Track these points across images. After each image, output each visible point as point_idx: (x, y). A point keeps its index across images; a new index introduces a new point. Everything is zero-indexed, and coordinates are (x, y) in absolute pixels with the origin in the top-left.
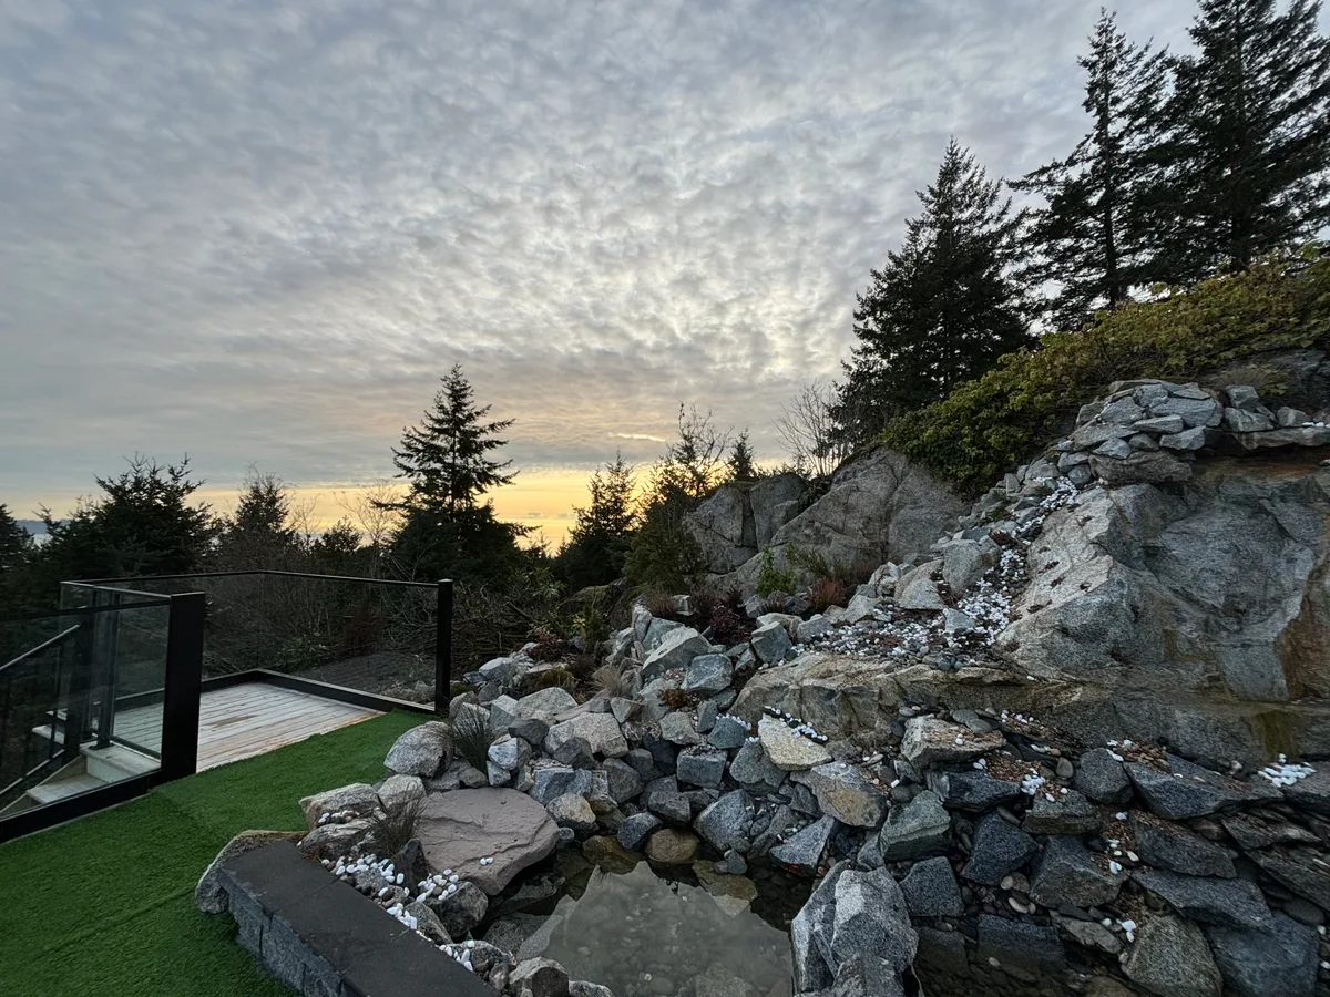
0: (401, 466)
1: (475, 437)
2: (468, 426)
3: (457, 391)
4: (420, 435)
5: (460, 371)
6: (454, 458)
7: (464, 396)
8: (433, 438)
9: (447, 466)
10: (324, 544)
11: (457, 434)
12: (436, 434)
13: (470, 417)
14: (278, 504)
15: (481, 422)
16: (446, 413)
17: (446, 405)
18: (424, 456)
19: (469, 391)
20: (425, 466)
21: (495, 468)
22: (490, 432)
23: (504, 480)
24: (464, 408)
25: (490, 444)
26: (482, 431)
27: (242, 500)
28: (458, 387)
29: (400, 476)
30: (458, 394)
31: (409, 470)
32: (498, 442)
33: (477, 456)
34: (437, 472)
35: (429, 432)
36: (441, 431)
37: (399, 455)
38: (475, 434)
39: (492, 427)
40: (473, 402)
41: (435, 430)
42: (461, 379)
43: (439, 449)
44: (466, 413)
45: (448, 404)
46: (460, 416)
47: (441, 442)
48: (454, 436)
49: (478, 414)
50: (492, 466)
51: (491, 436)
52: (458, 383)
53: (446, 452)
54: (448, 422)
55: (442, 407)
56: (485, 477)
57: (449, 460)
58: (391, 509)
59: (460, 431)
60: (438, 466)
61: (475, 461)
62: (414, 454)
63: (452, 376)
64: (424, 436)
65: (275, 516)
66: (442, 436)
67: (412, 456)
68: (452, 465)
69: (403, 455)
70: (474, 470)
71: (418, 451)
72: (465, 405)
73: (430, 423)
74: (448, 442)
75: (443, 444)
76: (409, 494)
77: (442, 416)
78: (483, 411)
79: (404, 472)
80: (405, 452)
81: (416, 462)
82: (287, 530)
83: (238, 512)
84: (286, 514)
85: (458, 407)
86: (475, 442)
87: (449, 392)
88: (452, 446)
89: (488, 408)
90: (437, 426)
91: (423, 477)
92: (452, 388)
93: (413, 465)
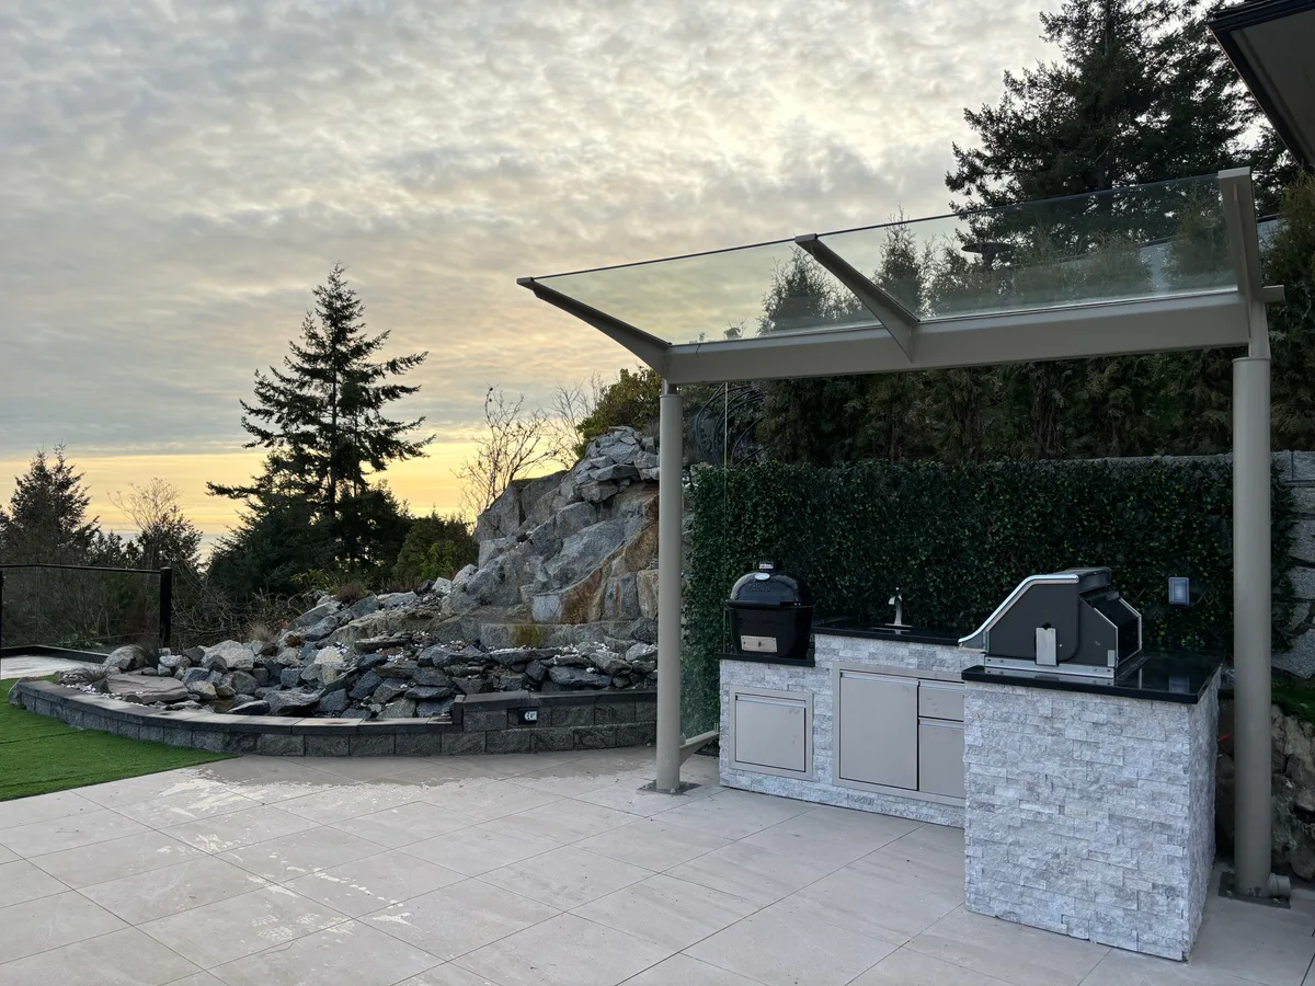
0: (252, 429)
1: (367, 381)
2: (356, 365)
3: (337, 310)
4: (283, 379)
5: (342, 279)
6: (335, 416)
7: (349, 318)
8: (302, 385)
9: (324, 427)
10: (141, 549)
11: (339, 377)
12: (307, 378)
13: (358, 351)
14: (71, 488)
15: (375, 358)
16: (321, 344)
17: (322, 333)
18: (289, 414)
19: (356, 310)
20: (293, 429)
21: (397, 430)
22: (389, 373)
23: (411, 451)
24: (349, 336)
25: (391, 393)
26: (377, 372)
27: (19, 483)
28: (338, 304)
29: (253, 445)
30: (338, 314)
31: (265, 435)
32: (404, 389)
33: (371, 413)
34: (309, 439)
35: (296, 376)
36: (314, 374)
37: (252, 411)
38: (365, 377)
39: (393, 366)
40: (363, 328)
41: (305, 372)
42: (343, 290)
43: (311, 401)
44: (352, 344)
45: (323, 330)
46: (343, 349)
47: (314, 391)
48: (334, 381)
49: (369, 345)
50: (395, 427)
51: (390, 380)
52: (339, 297)
53: (321, 408)
54: (325, 358)
55: (314, 336)
56: (384, 446)
57: (327, 420)
58: (238, 496)
59: (345, 373)
60: (312, 428)
61: (367, 420)
62: (274, 409)
63: (329, 287)
64: (289, 381)
65: (67, 507)
66: (317, 381)
67: (271, 414)
68: (332, 427)
69: (258, 412)
70: (367, 435)
71: (280, 405)
72: (351, 331)
73: (298, 361)
74: (324, 391)
75: (318, 394)
76: (263, 473)
77: (312, 351)
78: (377, 341)
79: (258, 438)
80: (261, 406)
81: (278, 422)
82: (88, 527)
83: (14, 500)
84: (85, 503)
85: (340, 335)
86: (366, 391)
87: (324, 310)
88: (332, 397)
89: (384, 336)
90: (306, 366)
91: (287, 447)
92: (329, 306)
93: (274, 428)
